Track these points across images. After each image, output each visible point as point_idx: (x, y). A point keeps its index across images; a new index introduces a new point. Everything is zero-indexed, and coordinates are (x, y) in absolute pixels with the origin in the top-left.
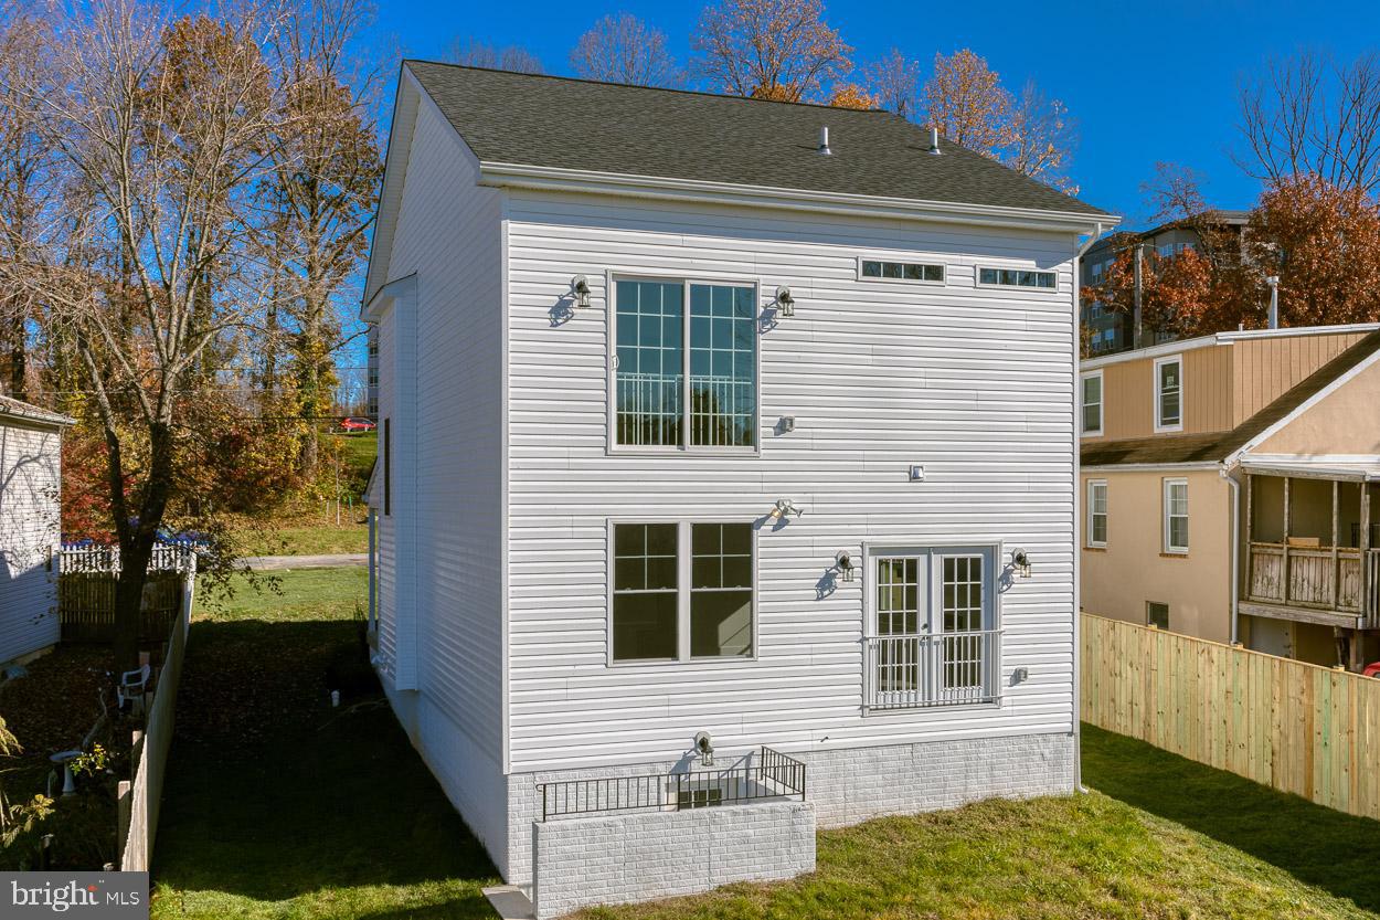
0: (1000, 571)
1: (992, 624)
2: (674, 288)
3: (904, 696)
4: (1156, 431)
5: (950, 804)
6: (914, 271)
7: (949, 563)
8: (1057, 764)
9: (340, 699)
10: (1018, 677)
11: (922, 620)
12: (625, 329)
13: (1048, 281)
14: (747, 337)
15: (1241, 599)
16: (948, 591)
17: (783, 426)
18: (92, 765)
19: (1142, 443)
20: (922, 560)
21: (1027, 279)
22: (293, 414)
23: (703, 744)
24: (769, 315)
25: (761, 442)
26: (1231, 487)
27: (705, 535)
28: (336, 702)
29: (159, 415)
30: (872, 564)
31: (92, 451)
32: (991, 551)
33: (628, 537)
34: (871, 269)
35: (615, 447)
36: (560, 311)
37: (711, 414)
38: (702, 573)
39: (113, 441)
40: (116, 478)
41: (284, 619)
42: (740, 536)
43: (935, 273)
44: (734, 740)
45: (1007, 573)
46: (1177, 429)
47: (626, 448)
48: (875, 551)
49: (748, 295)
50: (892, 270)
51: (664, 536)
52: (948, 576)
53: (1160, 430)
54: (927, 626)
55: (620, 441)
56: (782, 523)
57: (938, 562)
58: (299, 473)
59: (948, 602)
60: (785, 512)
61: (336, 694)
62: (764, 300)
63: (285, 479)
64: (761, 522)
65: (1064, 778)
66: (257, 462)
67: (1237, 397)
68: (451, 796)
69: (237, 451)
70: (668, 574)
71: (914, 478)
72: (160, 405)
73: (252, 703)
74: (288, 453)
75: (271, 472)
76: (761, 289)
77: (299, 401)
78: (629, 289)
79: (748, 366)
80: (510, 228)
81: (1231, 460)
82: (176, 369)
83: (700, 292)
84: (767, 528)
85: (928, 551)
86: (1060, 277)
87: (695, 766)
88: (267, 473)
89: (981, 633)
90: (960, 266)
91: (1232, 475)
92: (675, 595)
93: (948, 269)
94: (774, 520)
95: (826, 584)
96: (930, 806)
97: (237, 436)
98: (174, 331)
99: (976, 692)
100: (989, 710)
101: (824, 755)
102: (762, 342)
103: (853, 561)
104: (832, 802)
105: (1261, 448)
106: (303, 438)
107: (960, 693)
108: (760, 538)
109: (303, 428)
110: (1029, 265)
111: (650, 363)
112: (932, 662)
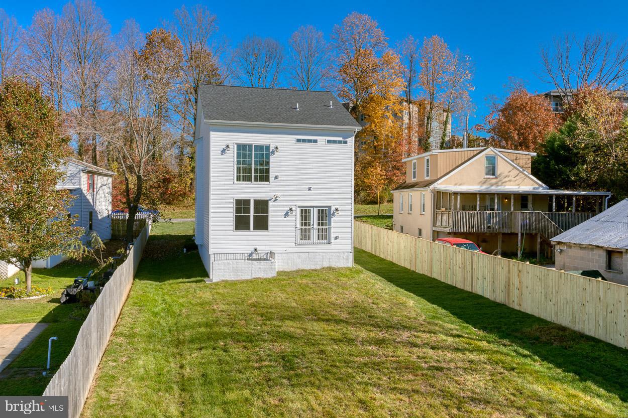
0: (332, 212)
1: (330, 224)
2: (250, 146)
3: (307, 241)
4: (425, 179)
5: (318, 267)
6: (310, 141)
7: (319, 210)
8: (347, 259)
9: (186, 250)
10: (336, 238)
11: (312, 223)
12: (238, 155)
13: (345, 142)
14: (268, 157)
15: (434, 226)
16: (319, 217)
17: (276, 178)
18: (121, 252)
19: (421, 182)
20: (312, 209)
21: (340, 142)
22: (188, 171)
23: (256, 250)
24: (273, 152)
25: (271, 181)
26: (431, 195)
27: (257, 202)
28: (185, 251)
29: (139, 173)
30: (299, 210)
31: (121, 182)
32: (330, 208)
33: (238, 202)
34: (299, 141)
35: (236, 182)
36: (223, 151)
37: (259, 175)
38: (256, 211)
39: (127, 180)
40: (127, 190)
41: (177, 234)
42: (265, 203)
43: (315, 141)
44: (263, 249)
45: (334, 213)
46: (428, 178)
47: (239, 182)
48: (299, 207)
49: (268, 148)
50: (304, 141)
51: (247, 202)
52: (319, 213)
53: (427, 178)
54: (313, 225)
55: (237, 181)
56: (276, 200)
57: (316, 210)
58: (190, 191)
59: (319, 219)
60: (277, 197)
61: (185, 249)
62: (272, 148)
63: (185, 193)
64: (270, 200)
65: (350, 263)
66: (175, 187)
67: (439, 170)
68: (205, 267)
69: (168, 183)
70: (248, 211)
71: (310, 189)
72: (140, 170)
73: (163, 253)
74: (186, 184)
75: (180, 190)
76: (271, 146)
77: (190, 166)
78: (240, 147)
79: (268, 163)
80: (212, 133)
81: (432, 187)
82: (144, 160)
83: (256, 147)
84: (272, 201)
85: (313, 207)
86: (348, 142)
87: (254, 255)
88: (178, 191)
89: (327, 227)
90: (322, 140)
91: (432, 191)
92: (250, 216)
93: (318, 140)
94: (274, 199)
95: (287, 214)
96: (313, 268)
97: (168, 178)
98: (143, 149)
99: (326, 241)
100: (329, 246)
101: (286, 254)
102: (271, 158)
103: (293, 209)
104: (288, 265)
105: (440, 184)
106: (191, 179)
107: (321, 241)
108: (270, 203)
109: (191, 176)
110: (341, 139)
111: (244, 163)
112: (314, 234)
